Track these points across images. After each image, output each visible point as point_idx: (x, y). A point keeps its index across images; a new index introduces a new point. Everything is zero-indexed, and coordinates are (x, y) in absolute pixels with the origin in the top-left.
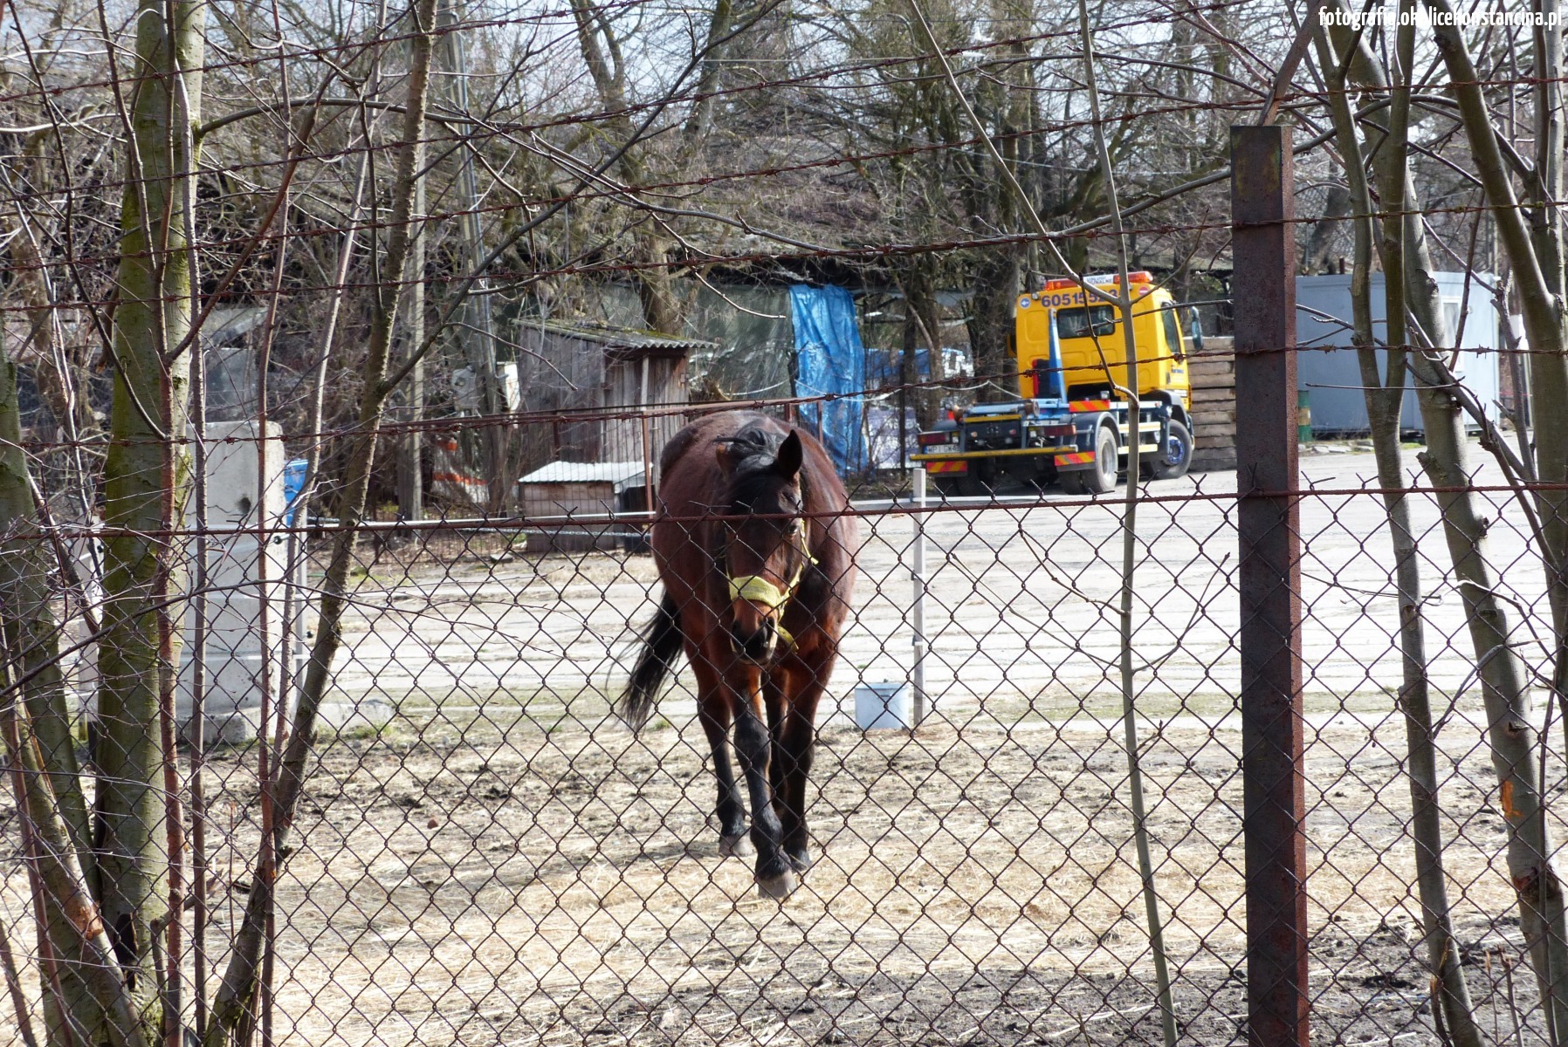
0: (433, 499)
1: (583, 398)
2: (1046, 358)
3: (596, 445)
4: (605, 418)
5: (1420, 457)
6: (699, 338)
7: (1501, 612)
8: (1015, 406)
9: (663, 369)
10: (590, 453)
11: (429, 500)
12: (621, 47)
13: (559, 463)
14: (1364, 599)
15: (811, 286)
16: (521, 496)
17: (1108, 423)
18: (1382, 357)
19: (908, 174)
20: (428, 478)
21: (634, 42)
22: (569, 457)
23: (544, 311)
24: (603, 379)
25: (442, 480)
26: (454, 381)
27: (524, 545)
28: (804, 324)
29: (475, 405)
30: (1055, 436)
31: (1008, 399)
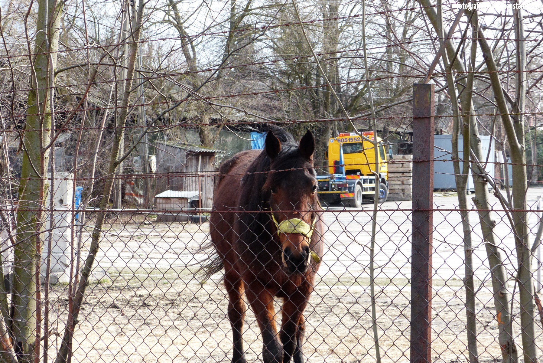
0: (125, 202)
1: (178, 168)
2: (338, 160)
3: (182, 185)
4: (186, 176)
5: (473, 199)
6: (219, 149)
7: (499, 253)
8: (327, 177)
9: (206, 159)
10: (180, 188)
11: (124, 202)
12: (195, 48)
13: (169, 191)
14: (454, 247)
15: (258, 132)
16: (155, 201)
17: (359, 183)
18: (461, 164)
19: (293, 95)
20: (123, 194)
21: (200, 46)
22: (172, 189)
23: (166, 138)
24: (185, 162)
25: (128, 195)
26: (134, 161)
27: (156, 219)
28: (255, 146)
29: (141, 170)
30: (340, 187)
31: (324, 174)
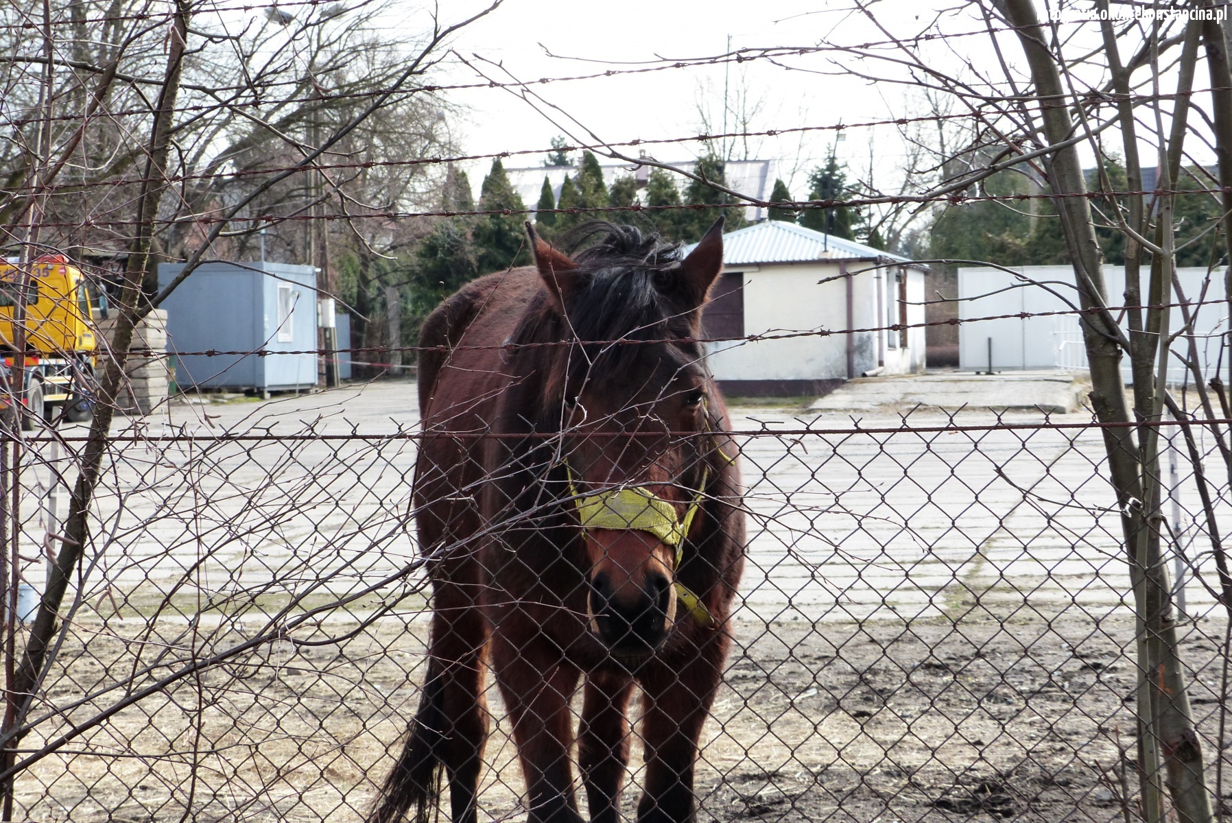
17: (37, 375)
